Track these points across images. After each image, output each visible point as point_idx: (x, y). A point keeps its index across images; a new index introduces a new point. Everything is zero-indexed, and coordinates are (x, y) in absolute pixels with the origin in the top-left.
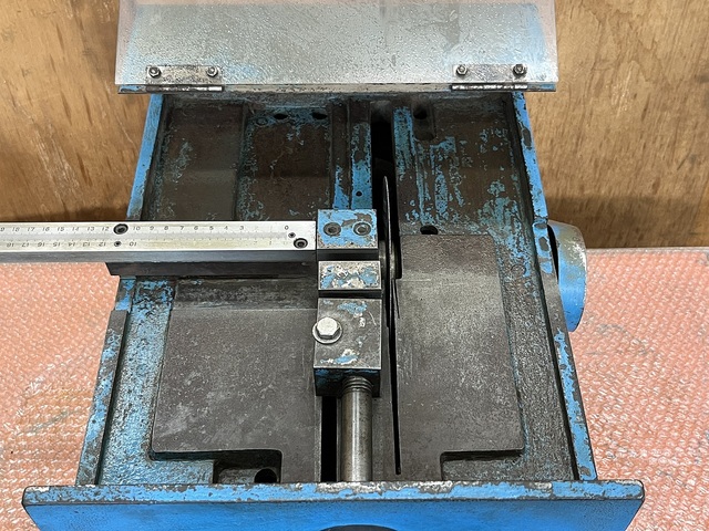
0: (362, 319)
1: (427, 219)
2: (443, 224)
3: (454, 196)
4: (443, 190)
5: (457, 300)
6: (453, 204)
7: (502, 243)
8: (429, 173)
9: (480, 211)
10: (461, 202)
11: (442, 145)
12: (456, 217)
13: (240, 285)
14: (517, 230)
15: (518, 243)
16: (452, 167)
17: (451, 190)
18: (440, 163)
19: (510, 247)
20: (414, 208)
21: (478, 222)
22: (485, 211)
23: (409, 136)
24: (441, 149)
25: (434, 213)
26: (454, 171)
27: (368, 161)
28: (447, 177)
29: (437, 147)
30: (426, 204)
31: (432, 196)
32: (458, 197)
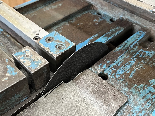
0: (7, 78)
1: (108, 72)
2: (113, 78)
3: (131, 72)
4: (128, 67)
5: (77, 112)
6: (126, 75)
7: (132, 106)
8: (130, 57)
9: (136, 85)
10: (131, 76)
11: (147, 52)
12: (122, 80)
13: (16, 45)
14: (145, 106)
15: (140, 112)
16: (142, 61)
17: (132, 69)
18: (139, 57)
19: (134, 111)
20: (107, 64)
21: (129, 89)
22: (139, 87)
23: (135, 41)
24: (145, 53)
25: (114, 72)
26: (142, 63)
27: (109, 39)
28: (136, 63)
29: (144, 51)
30: (115, 67)
31: (121, 66)
32: (132, 74)
